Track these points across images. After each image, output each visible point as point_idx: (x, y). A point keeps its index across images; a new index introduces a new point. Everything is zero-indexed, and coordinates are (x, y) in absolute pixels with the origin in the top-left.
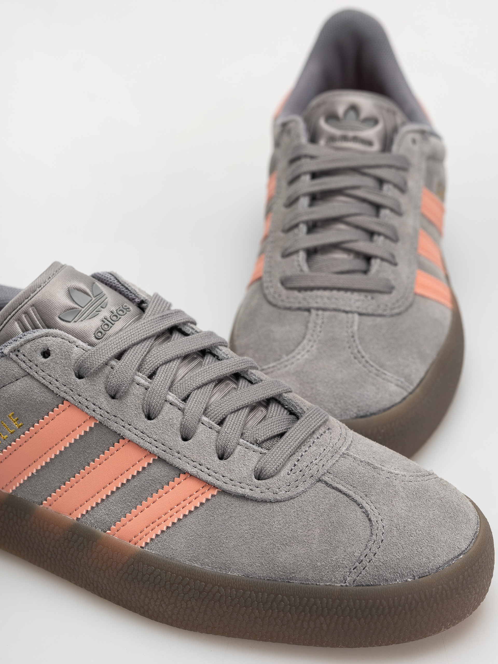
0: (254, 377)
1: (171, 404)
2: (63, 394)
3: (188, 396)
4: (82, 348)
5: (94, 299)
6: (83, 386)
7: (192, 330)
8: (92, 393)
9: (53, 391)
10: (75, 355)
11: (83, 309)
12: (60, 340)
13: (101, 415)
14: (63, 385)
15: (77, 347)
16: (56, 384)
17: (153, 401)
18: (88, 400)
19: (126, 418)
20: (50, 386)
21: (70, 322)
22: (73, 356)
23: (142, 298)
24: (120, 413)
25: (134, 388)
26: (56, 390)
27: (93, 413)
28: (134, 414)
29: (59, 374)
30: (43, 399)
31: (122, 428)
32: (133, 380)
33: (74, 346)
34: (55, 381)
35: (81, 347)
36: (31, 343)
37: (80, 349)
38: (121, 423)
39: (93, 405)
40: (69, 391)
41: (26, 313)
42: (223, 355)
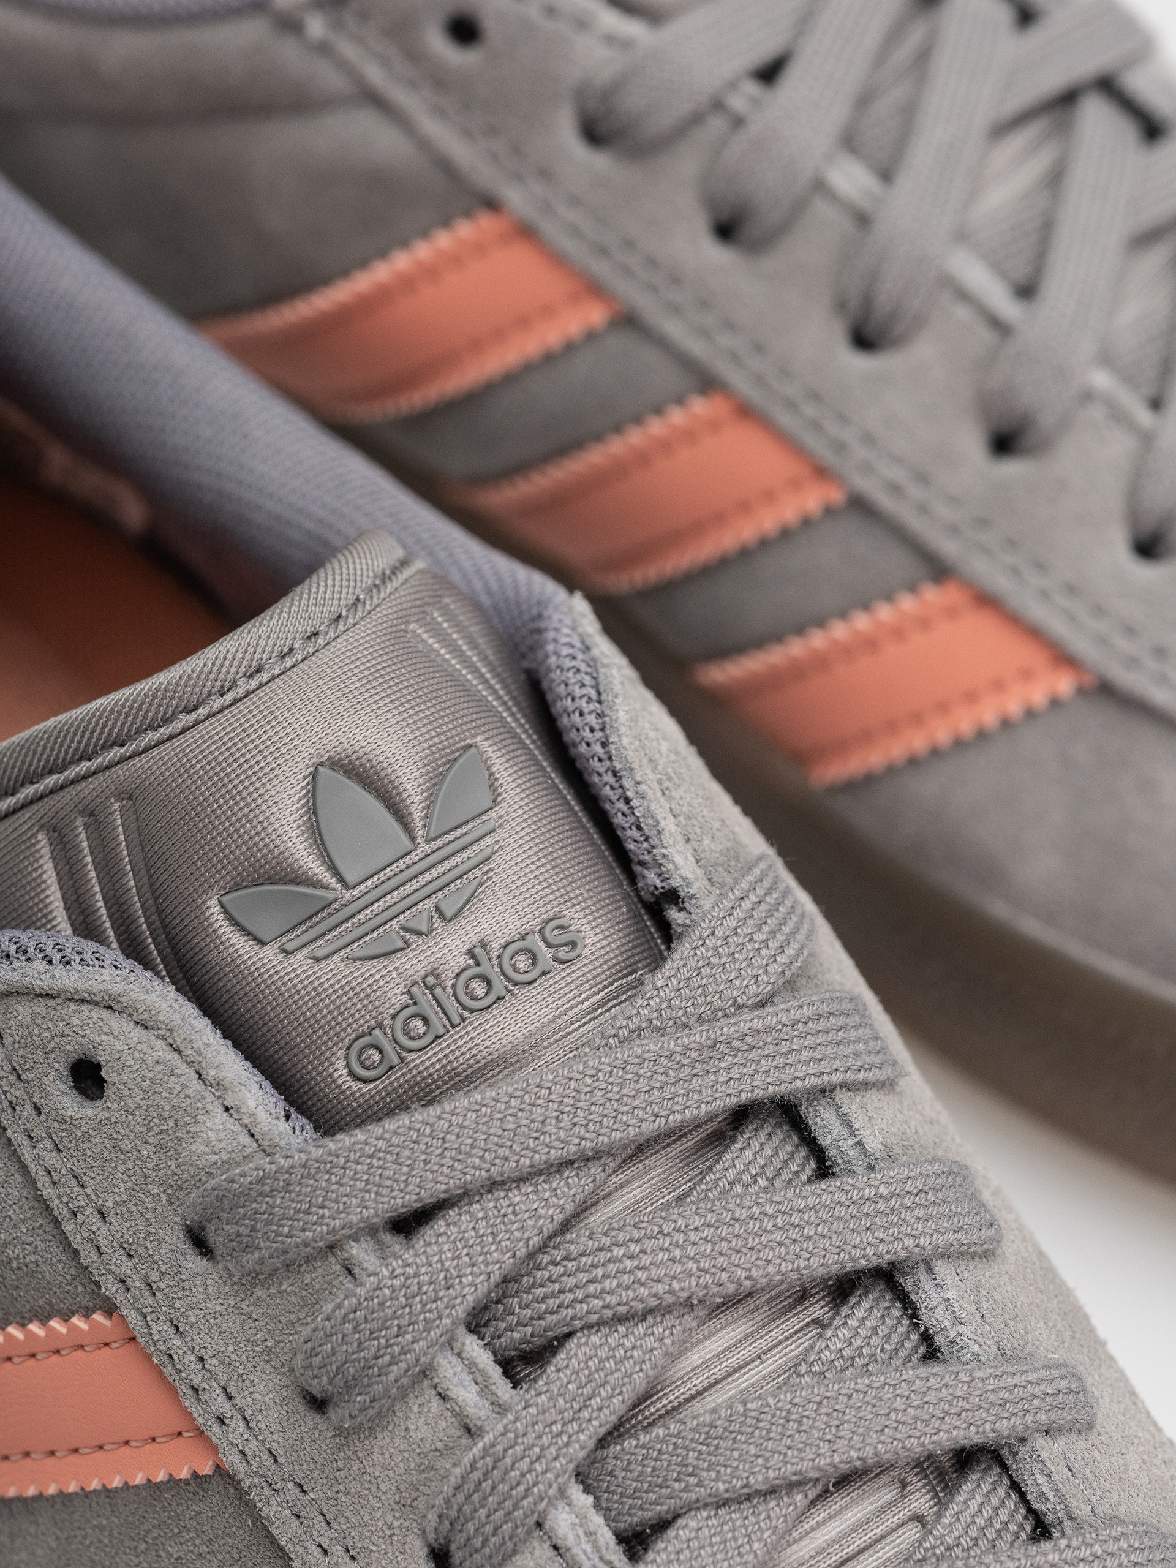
0: (1041, 1479)
1: (556, 1548)
2: (110, 1288)
3: (662, 1525)
4: (246, 1126)
5: (424, 848)
6: (201, 1297)
7: (845, 1133)
8: (231, 1348)
9: (76, 1253)
10: (202, 1147)
11: (348, 895)
12: (161, 1051)
13: (242, 1453)
14: (121, 1252)
15: (227, 1109)
16: (94, 1233)
17: (475, 1511)
18: (207, 1366)
19: (341, 1520)
20: (68, 1227)
21: (262, 943)
22: (193, 1148)
23: (675, 882)
24: (325, 1489)
25: (416, 1409)
26: (89, 1257)
27: (216, 1429)
28: (380, 1524)
29: (118, 1199)
30: (33, 1258)
31: (318, 1553)
32: (426, 1373)
33: (209, 1107)
34: (96, 1218)
35: (246, 1121)
36: (40, 1006)
37: (237, 1128)
38: (315, 1534)
39: (222, 1399)
40: (139, 1289)
41: (94, 816)
42: (939, 1313)
